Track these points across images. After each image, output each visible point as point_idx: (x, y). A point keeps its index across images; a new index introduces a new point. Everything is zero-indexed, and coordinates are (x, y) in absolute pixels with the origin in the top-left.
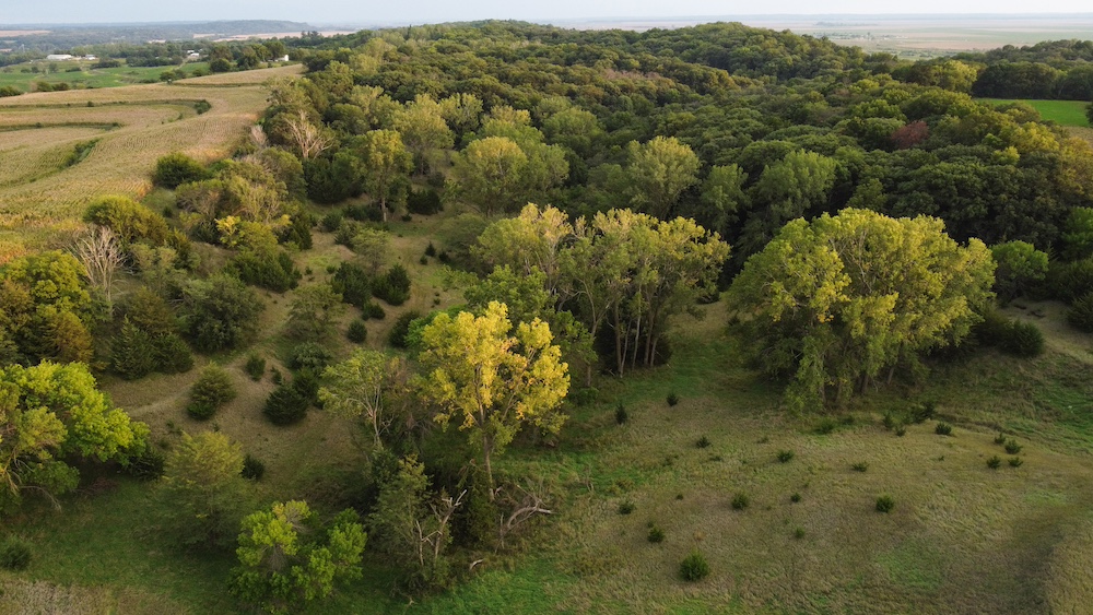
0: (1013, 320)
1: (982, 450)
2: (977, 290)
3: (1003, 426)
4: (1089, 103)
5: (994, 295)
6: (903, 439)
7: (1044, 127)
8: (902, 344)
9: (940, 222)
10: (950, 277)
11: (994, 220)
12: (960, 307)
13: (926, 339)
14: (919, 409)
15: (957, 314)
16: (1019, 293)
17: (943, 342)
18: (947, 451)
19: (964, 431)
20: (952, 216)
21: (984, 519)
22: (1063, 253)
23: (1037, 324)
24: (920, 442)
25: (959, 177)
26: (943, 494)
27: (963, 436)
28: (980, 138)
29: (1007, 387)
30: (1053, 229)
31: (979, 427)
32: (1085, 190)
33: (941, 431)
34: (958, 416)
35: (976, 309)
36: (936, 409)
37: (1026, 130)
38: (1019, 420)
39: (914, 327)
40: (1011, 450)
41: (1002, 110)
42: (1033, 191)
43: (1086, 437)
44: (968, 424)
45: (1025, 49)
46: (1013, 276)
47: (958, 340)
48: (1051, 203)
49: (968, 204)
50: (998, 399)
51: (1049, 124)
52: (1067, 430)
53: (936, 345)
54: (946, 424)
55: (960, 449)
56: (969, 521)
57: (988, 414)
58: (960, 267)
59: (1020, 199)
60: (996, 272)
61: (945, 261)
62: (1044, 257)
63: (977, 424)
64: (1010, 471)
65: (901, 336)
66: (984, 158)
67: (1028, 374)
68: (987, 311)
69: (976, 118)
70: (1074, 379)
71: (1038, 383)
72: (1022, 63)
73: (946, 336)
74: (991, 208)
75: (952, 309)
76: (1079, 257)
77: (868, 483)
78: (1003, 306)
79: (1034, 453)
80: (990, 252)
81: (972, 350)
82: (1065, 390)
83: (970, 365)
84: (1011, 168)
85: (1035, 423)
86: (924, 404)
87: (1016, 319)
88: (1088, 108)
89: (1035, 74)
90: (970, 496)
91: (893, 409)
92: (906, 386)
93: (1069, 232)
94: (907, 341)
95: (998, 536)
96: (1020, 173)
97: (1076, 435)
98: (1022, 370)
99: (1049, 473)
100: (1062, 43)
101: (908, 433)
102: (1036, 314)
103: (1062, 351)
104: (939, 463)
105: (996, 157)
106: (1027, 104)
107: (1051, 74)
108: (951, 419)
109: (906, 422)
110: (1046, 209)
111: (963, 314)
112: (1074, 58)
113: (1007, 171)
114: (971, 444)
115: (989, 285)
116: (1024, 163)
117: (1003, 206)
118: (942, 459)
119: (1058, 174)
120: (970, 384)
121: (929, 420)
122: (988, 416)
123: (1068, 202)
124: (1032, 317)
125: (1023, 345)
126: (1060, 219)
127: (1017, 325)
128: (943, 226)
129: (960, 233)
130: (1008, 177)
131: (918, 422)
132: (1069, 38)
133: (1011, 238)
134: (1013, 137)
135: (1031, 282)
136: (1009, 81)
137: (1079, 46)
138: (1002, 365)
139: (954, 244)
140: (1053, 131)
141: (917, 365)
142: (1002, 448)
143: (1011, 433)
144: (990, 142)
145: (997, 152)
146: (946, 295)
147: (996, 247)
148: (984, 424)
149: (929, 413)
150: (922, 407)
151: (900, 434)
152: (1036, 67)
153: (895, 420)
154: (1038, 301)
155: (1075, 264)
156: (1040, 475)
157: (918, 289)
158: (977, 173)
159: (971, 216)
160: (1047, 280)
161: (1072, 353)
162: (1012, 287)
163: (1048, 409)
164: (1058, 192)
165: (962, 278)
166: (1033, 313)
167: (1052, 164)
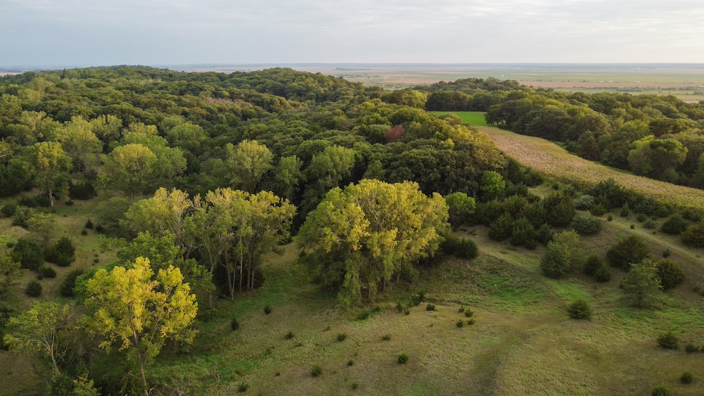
0: (461, 238)
1: (452, 317)
2: (440, 222)
3: (462, 301)
4: (486, 113)
5: (449, 224)
6: (409, 316)
7: (465, 127)
8: (403, 258)
9: (416, 184)
10: (425, 216)
11: (445, 181)
12: (432, 234)
13: (416, 254)
14: (416, 297)
15: (431, 238)
16: (462, 222)
17: (425, 255)
18: (434, 320)
19: (442, 307)
20: (422, 180)
21: (458, 359)
22: (482, 197)
23: (474, 239)
24: (419, 316)
25: (423, 157)
26: (435, 347)
27: (442, 310)
28: (432, 135)
29: (462, 278)
30: (475, 184)
31: (450, 304)
32: (489, 161)
33: (430, 309)
34: (438, 298)
35: (441, 234)
36: (425, 296)
37: (456, 129)
38: (470, 297)
39: (408, 248)
40: (468, 315)
41: (442, 118)
42: (463, 163)
43: (505, 302)
44: (444, 303)
45: (450, 83)
46: (458, 213)
47: (433, 253)
48: (473, 169)
49: (430, 173)
50: (458, 285)
51: (467, 125)
52: (496, 299)
53: (421, 257)
54: (432, 304)
55: (441, 318)
56: (450, 361)
57: (454, 295)
58: (429, 210)
59: (457, 168)
60: (449, 211)
61: (421, 207)
62: (473, 200)
63: (449, 301)
64: (469, 327)
65: (401, 254)
66: (436, 146)
67: (472, 269)
68: (447, 234)
69: (429, 123)
70: (495, 269)
71: (478, 274)
72: (450, 91)
73: (426, 251)
74: (442, 174)
75: (428, 235)
76: (490, 199)
77: (392, 347)
78: (455, 230)
79: (480, 315)
80: (444, 200)
81: (441, 258)
82: (492, 276)
83: (441, 267)
84: (451, 151)
85: (479, 297)
86: (418, 293)
87: (462, 237)
88: (486, 115)
89: (457, 97)
90: (449, 346)
91: (402, 299)
92: (408, 284)
93: (484, 185)
94: (405, 257)
95: (467, 368)
96: (456, 154)
97: (500, 301)
98: (469, 267)
99: (489, 325)
100: (469, 80)
101: (411, 313)
102: (472, 234)
103: (487, 253)
104: (430, 328)
105: (442, 145)
106: (454, 114)
107: (465, 97)
108: (434, 301)
109: (410, 306)
110: (471, 173)
111: (434, 238)
112: (475, 88)
113: (448, 153)
114: (447, 314)
115: (446, 219)
116: (457, 148)
117: (449, 173)
118: (432, 326)
119: (475, 153)
120: (442, 278)
121: (422, 303)
122: (454, 297)
123: (481, 169)
124: (470, 235)
125: (467, 252)
126: (478, 178)
127: (463, 241)
128: (418, 187)
129: (428, 190)
130: (449, 156)
131: (416, 304)
132: (472, 77)
133: (454, 191)
134: (449, 133)
135: (468, 215)
136: (444, 102)
137: (477, 81)
138: (458, 265)
139: (425, 196)
140: (470, 129)
141: (413, 271)
142: (463, 314)
143: (467, 304)
144: (438, 137)
145: (442, 142)
146: (424, 227)
147: (447, 197)
148: (452, 301)
149: (421, 299)
150: (417, 295)
151: (407, 313)
152: (457, 94)
153: (403, 305)
154: (472, 226)
155: (489, 203)
156: (485, 327)
157: (408, 225)
158: (433, 155)
159: (433, 179)
160: (476, 213)
161: (493, 254)
162: (459, 219)
163: (485, 288)
164: (476, 163)
165: (431, 217)
166: (471, 233)
167: (471, 148)
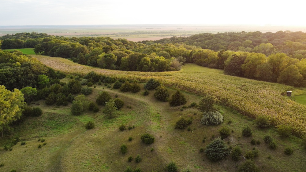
0: (33, 108)
1: (35, 144)
2: (20, 102)
3: (39, 136)
4: (34, 48)
5: (25, 102)
6: (13, 151)
7: (25, 56)
8: (3, 124)
9: (3, 86)
10: (12, 101)
11: (19, 82)
12: (17, 108)
13: (10, 120)
14: (14, 141)
15: (17, 111)
16: (32, 100)
17: (15, 119)
18: (26, 149)
19: (29, 142)
20: (7, 84)
21: (42, 162)
22: (40, 87)
23: (39, 107)
24: (18, 150)
25: (5, 72)
26: (29, 161)
27: (29, 143)
28: (8, 61)
29: (36, 125)
30: (35, 82)
31: (33, 139)
32: (40, 70)
33: (23, 144)
34: (26, 138)
35: (22, 108)
36: (19, 139)
37: (20, 57)
38: (42, 133)
39: (5, 118)
40: (43, 141)
41: (12, 52)
42: (27, 73)
43: (59, 131)
44: (30, 139)
45: (13, 35)
46: (29, 96)
47: (19, 118)
48: (33, 75)
49: (10, 79)
50: (35, 129)
51: (26, 55)
52: (54, 131)
53: (14, 121)
54: (23, 142)
55: (30, 147)
56: (38, 165)
57: (34, 134)
58: (13, 98)
59: (24, 75)
60: (24, 96)
61: (9, 97)
62: (35, 89)
63: (32, 138)
64: (44, 147)
65: (2, 122)
66: (11, 66)
67: (41, 120)
68: (25, 107)
69: (5, 55)
70: (52, 118)
71: (44, 122)
72: (13, 39)
73: (16, 118)
74: (17, 79)
75: (15, 109)
76: (44, 87)
77: (6, 169)
78: (29, 105)
79: (48, 140)
80: (20, 91)
81: (24, 119)
82: (51, 121)
83: (25, 123)
84: (19, 68)
85: (46, 132)
86: (15, 139)
87: (33, 107)
88: (34, 50)
89: (17, 42)
90: (36, 158)
91: (6, 144)
92: (9, 135)
93: (39, 82)
94: (4, 123)
95: (47, 165)
96: (22, 69)
97: (57, 131)
98: (39, 120)
99: (54, 143)
100: (22, 34)
101: (13, 149)
102: (38, 104)
103: (47, 112)
104: (25, 153)
105: (14, 65)
106: (18, 50)
107: (22, 42)
108: (24, 140)
109: (12, 146)
110: (32, 77)
111: (19, 110)
112: (27, 37)
113: (18, 69)
114: (32, 144)
115: (23, 100)
116: (22, 66)
117: (20, 78)
118: (26, 151)
119: (32, 67)
120: (27, 128)
121: (18, 143)
122: (34, 135)
123: (36, 74)
124: (37, 105)
125: (37, 113)
126: (36, 79)
127: (34, 109)
128: (5, 87)
129: (11, 88)
130: (19, 70)
131: (15, 144)
132: (24, 32)
133: (25, 86)
134: (17, 59)
135: (34, 97)
136: (11, 44)
137: (27, 34)
138: (33, 120)
139: (9, 91)
140: (27, 56)
141: (9, 128)
142: (40, 142)
143: (41, 137)
144: (11, 61)
145: (14, 64)
146: (12, 106)
147: (22, 90)
148: (34, 137)
149: (18, 140)
150: (15, 140)
151: (11, 150)
152: (18, 40)
153: (8, 147)
154: (37, 101)
155: (43, 89)
156: (52, 144)
157: (3, 107)
158: (10, 71)
159: (12, 82)
160: (38, 95)
161: (49, 111)
162: (29, 99)
163: (48, 127)
164: (33, 72)
165: (15, 100)
166: (37, 104)
167: (30, 65)
